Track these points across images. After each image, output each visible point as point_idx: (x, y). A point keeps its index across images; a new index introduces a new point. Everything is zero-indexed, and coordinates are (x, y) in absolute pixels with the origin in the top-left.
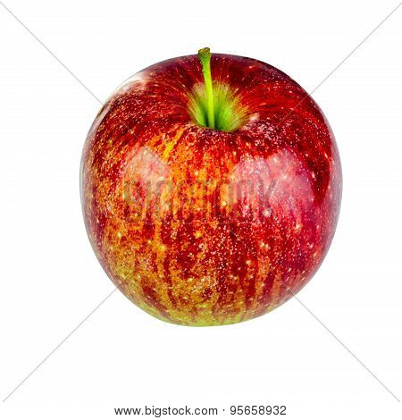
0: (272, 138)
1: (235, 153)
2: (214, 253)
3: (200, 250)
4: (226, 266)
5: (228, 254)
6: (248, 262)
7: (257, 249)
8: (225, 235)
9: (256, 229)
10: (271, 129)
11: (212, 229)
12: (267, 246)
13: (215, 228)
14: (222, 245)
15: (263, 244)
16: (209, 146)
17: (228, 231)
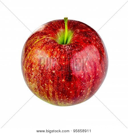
0: (67, 51)
1: (52, 50)
2: (36, 77)
3: (33, 74)
4: (39, 83)
5: (40, 79)
6: (46, 84)
7: (48, 81)
8: (40, 73)
9: (49, 75)
10: (70, 48)
11: (37, 70)
12: (52, 82)
13: (37, 69)
14: (38, 76)
15: (50, 81)
16: (47, 45)
17: (41, 72)
